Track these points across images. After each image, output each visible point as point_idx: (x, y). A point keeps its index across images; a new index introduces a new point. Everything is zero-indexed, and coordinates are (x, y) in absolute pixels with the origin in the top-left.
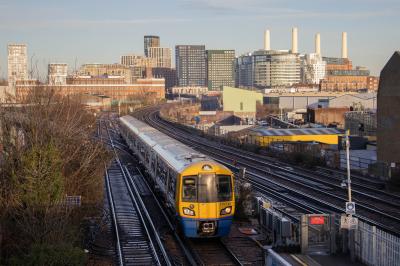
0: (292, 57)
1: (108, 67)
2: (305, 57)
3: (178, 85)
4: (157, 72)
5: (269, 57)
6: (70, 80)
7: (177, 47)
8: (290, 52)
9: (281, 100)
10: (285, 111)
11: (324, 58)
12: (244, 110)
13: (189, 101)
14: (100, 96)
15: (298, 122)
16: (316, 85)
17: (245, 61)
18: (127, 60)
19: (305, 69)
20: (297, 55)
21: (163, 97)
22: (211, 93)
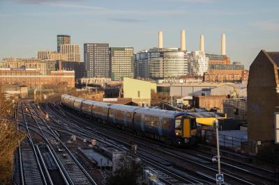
0: (181, 54)
1: (26, 61)
2: (192, 54)
3: (86, 77)
4: (68, 65)
5: (162, 54)
7: (85, 45)
8: (179, 50)
9: (172, 89)
10: (175, 99)
11: (207, 55)
12: (141, 98)
13: (94, 90)
14: (18, 85)
15: (184, 107)
16: (200, 77)
17: (142, 56)
18: (43, 56)
19: (191, 64)
20: (185, 52)
21: (73, 86)
22: (113, 83)
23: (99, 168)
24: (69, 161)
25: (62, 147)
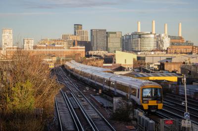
0: (152, 36)
1: (55, 41)
2: (159, 36)
3: (92, 50)
4: (81, 43)
5: (140, 36)
6: (35, 47)
7: (91, 30)
8: (151, 33)
9: (146, 58)
10: (149, 64)
11: (169, 36)
12: (127, 63)
13: (97, 59)
14: (51, 55)
15: (155, 70)
16: (165, 50)
17: (127, 37)
18: (65, 37)
19: (159, 42)
20: (155, 34)
21: (84, 56)
22: (109, 54)
24: (85, 103)
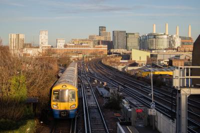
0: (166, 36)
1: (83, 40)
2: (172, 37)
3: (114, 49)
4: (104, 43)
5: (155, 36)
6: (65, 46)
7: (113, 32)
8: (165, 34)
9: (158, 56)
10: (159, 61)
11: (180, 37)
12: (142, 60)
13: (116, 56)
15: (164, 66)
16: (175, 49)
17: (144, 38)
18: (91, 38)
19: (171, 42)
20: (168, 35)
21: (107, 54)
22: (128, 52)
23: (104, 97)
25: (89, 86)
